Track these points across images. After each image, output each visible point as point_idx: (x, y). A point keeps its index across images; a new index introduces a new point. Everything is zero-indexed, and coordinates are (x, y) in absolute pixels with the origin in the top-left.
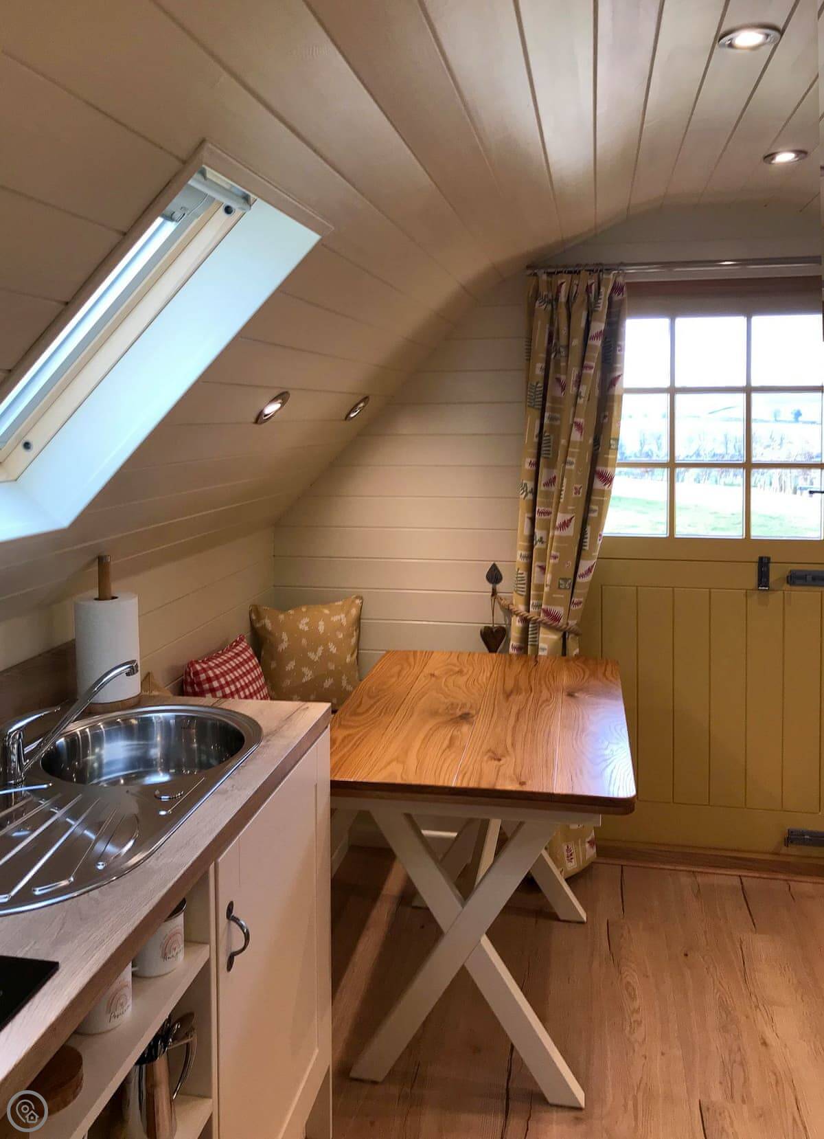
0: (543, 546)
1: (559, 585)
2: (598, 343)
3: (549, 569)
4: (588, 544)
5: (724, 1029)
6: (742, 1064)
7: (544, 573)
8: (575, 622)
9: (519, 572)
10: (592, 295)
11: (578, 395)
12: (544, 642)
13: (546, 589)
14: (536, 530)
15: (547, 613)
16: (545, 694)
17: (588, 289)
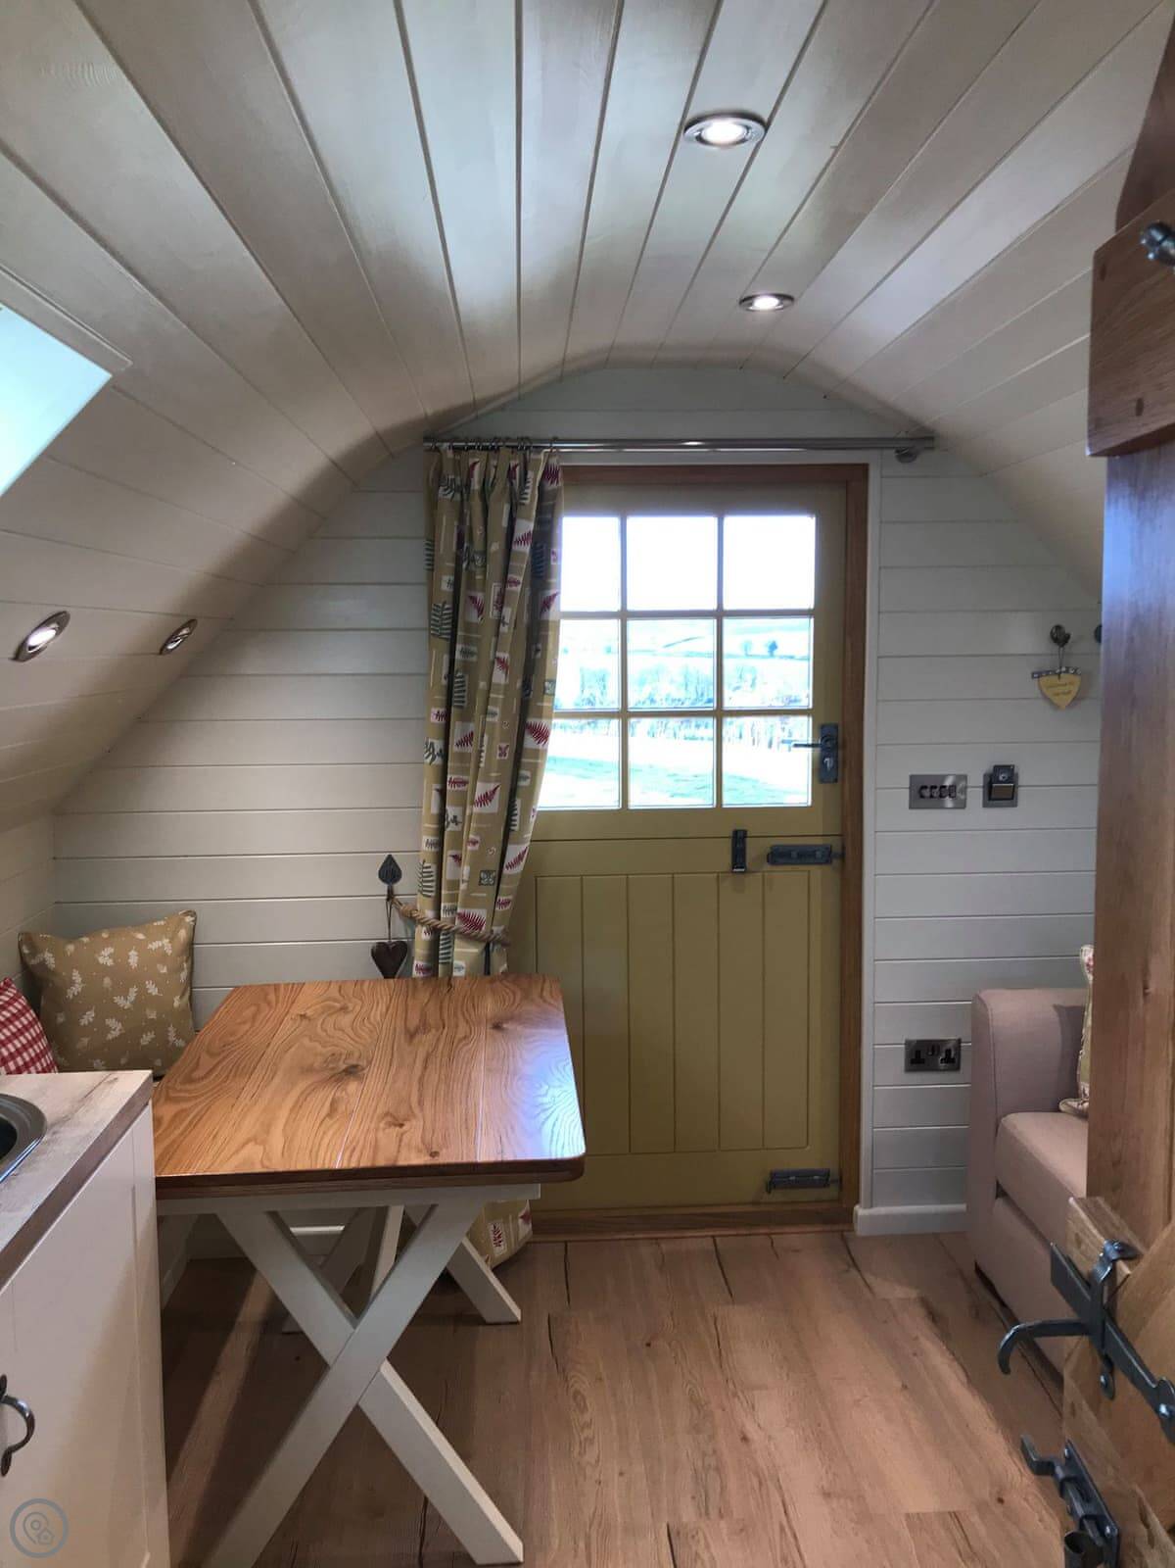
0: (458, 828)
1: (481, 879)
2: (526, 549)
3: (466, 858)
4: (517, 823)
5: (696, 1429)
6: (718, 1469)
7: (460, 865)
8: (502, 928)
9: (426, 865)
10: (516, 482)
11: (500, 621)
12: (460, 959)
13: (463, 886)
14: (447, 807)
15: (464, 918)
16: (463, 1029)
17: (511, 472)
